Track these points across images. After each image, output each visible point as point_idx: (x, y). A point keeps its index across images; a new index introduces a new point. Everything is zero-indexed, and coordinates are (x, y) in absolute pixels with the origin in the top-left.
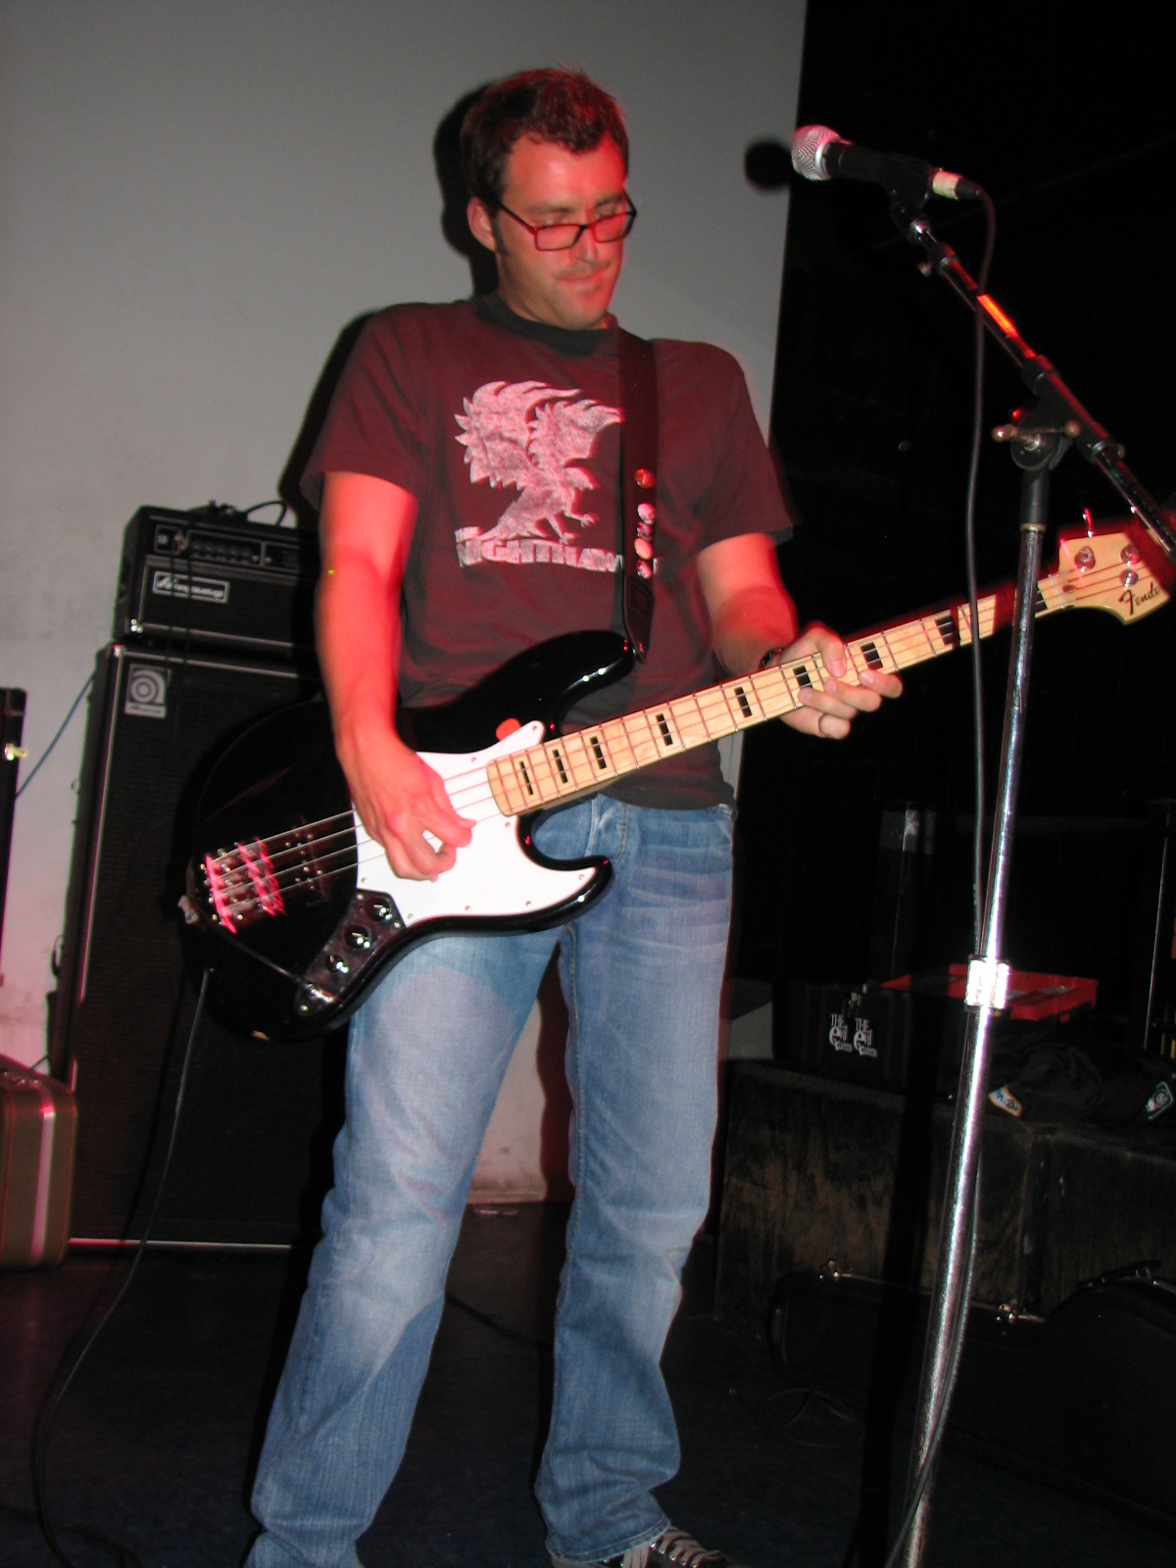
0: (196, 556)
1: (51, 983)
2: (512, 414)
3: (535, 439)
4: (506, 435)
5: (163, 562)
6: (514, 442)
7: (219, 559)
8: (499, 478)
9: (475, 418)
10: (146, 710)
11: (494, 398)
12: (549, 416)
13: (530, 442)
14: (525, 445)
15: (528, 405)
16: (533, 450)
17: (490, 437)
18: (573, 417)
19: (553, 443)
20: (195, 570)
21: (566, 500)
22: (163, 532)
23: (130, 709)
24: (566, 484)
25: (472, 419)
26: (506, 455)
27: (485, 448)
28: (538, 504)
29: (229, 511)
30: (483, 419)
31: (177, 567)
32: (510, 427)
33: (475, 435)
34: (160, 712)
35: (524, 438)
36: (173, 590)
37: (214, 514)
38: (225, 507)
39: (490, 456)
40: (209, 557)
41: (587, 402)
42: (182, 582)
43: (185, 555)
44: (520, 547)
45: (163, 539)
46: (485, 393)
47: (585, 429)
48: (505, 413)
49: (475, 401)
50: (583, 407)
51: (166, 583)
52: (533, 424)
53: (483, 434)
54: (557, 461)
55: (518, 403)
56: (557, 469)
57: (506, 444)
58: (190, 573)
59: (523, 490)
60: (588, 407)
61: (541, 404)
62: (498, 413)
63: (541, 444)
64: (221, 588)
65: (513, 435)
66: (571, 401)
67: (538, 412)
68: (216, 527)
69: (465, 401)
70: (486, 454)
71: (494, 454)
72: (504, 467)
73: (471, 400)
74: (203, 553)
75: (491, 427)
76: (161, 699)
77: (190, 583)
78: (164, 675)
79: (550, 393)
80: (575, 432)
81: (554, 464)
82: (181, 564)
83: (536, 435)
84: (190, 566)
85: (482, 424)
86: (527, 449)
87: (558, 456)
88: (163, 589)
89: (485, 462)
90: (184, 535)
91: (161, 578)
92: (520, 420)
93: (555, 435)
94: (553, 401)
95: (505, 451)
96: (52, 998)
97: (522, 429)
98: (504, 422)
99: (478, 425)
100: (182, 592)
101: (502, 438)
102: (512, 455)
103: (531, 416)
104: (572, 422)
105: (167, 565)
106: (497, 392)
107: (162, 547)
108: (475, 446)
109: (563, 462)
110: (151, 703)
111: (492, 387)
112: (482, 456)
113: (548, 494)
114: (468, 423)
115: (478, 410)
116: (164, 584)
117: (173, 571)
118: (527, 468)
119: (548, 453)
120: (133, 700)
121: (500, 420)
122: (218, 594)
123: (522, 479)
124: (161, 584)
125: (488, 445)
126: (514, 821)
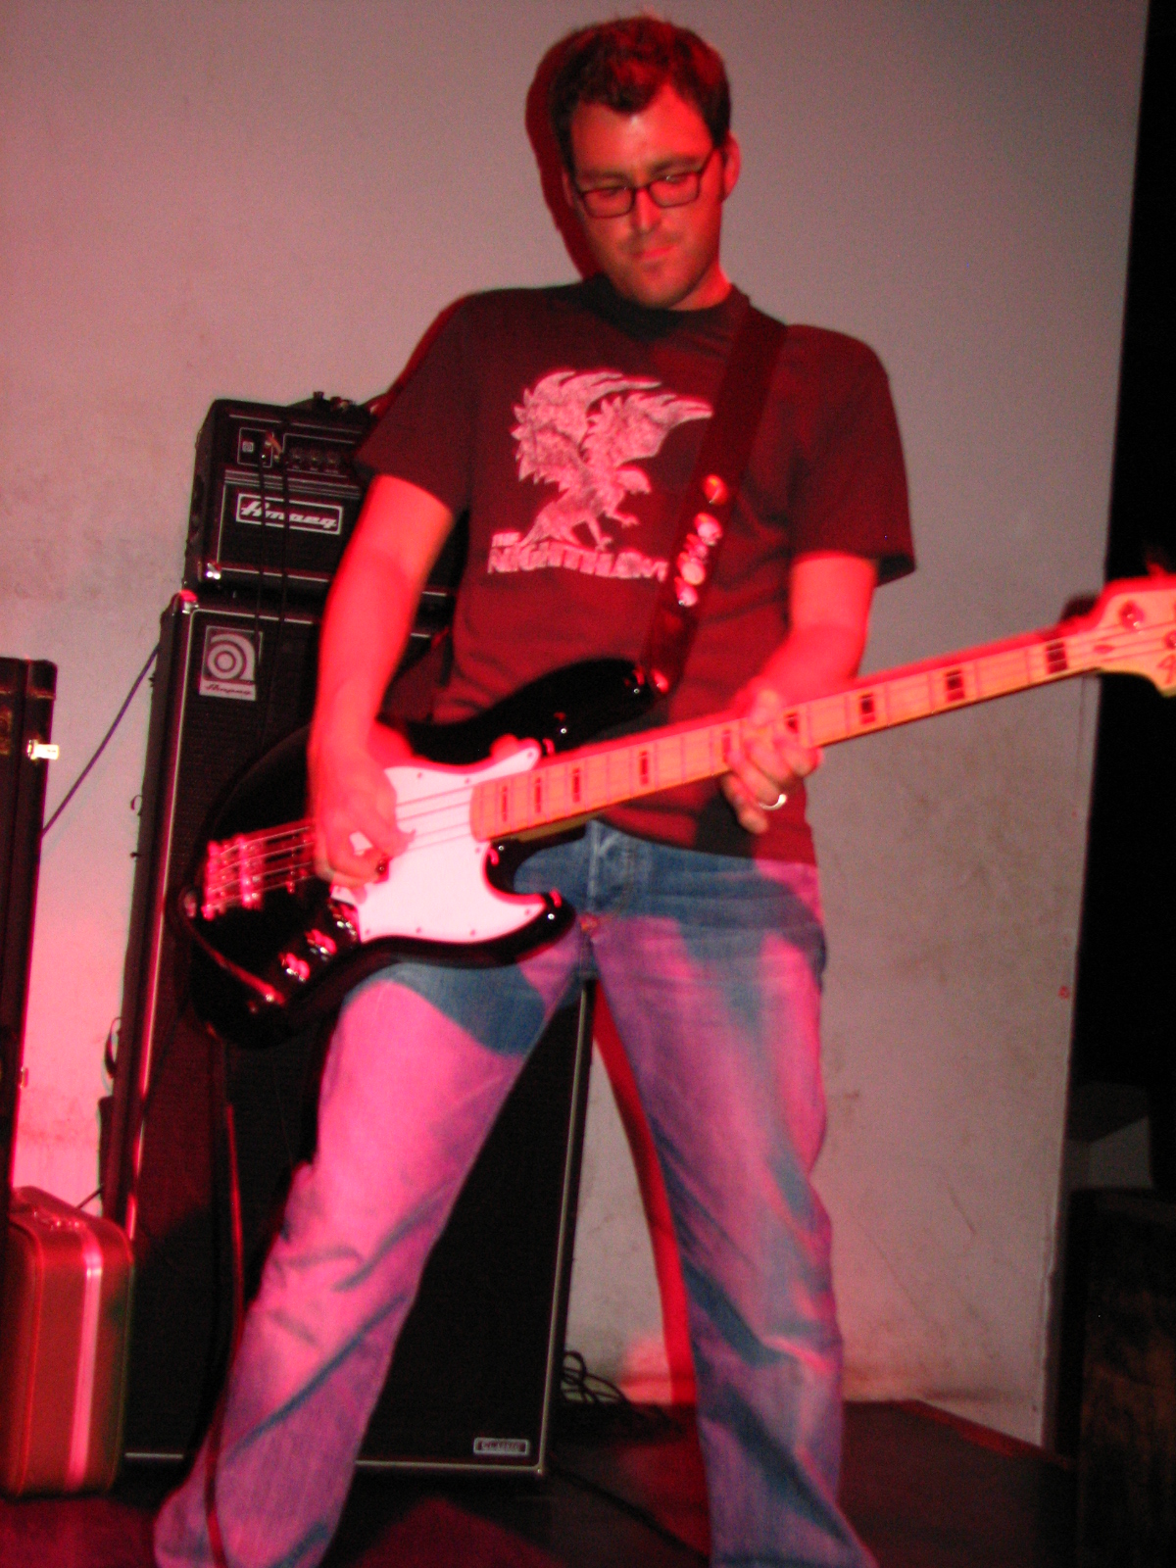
0: (296, 469)
1: (103, 1085)
2: (573, 407)
3: (593, 434)
4: (560, 429)
5: (250, 479)
6: (567, 438)
7: (328, 473)
8: (542, 474)
9: (532, 410)
10: (228, 691)
11: (557, 389)
12: (616, 411)
13: (587, 436)
14: (579, 440)
15: (594, 397)
16: (587, 445)
17: (543, 430)
18: (649, 411)
19: (612, 441)
20: (292, 490)
21: (610, 501)
22: (248, 436)
23: (205, 688)
24: (616, 485)
25: (529, 410)
26: (554, 451)
27: (535, 443)
28: (580, 506)
29: (342, 405)
30: (539, 412)
31: (269, 485)
32: (567, 421)
33: (529, 428)
34: (249, 694)
35: (579, 434)
36: (262, 518)
37: (320, 408)
38: (336, 400)
39: (539, 450)
40: (313, 471)
41: (666, 397)
42: (275, 507)
43: (278, 468)
44: (549, 549)
45: (248, 447)
46: (548, 385)
47: (658, 425)
48: (565, 404)
49: (536, 393)
50: (661, 402)
51: (253, 508)
52: (595, 418)
53: (537, 426)
54: (612, 461)
55: (583, 395)
56: (610, 469)
57: (557, 439)
58: (286, 494)
59: (566, 491)
60: (667, 403)
61: (610, 397)
62: (557, 405)
63: (598, 440)
64: (333, 514)
65: (568, 431)
66: (649, 393)
67: (604, 405)
68: (324, 428)
69: (527, 393)
70: (535, 450)
71: (544, 449)
72: (550, 463)
73: (532, 392)
74: (305, 465)
75: (545, 420)
76: (249, 674)
77: (287, 508)
78: (254, 640)
79: (625, 384)
80: (646, 427)
81: (608, 463)
82: (274, 481)
83: (595, 430)
84: (285, 483)
85: (537, 418)
86: (581, 445)
87: (614, 455)
88: (250, 517)
89: (533, 457)
90: (279, 439)
91: (246, 502)
92: (579, 413)
93: (618, 433)
94: (625, 394)
95: (555, 446)
96: (105, 1105)
97: (580, 423)
98: (561, 415)
99: (533, 417)
100: (277, 521)
101: (554, 432)
102: (561, 452)
103: (595, 408)
104: (646, 416)
105: (255, 484)
106: (562, 383)
107: (245, 456)
108: (527, 440)
109: (619, 462)
110: (237, 680)
111: (557, 377)
112: (532, 450)
113: (592, 494)
114: (525, 416)
115: (537, 401)
116: (251, 510)
117: (262, 491)
118: (576, 468)
119: (604, 451)
120: (210, 676)
121: (556, 413)
122: (328, 523)
123: (567, 480)
124: (246, 511)
125: (539, 438)
126: (485, 846)
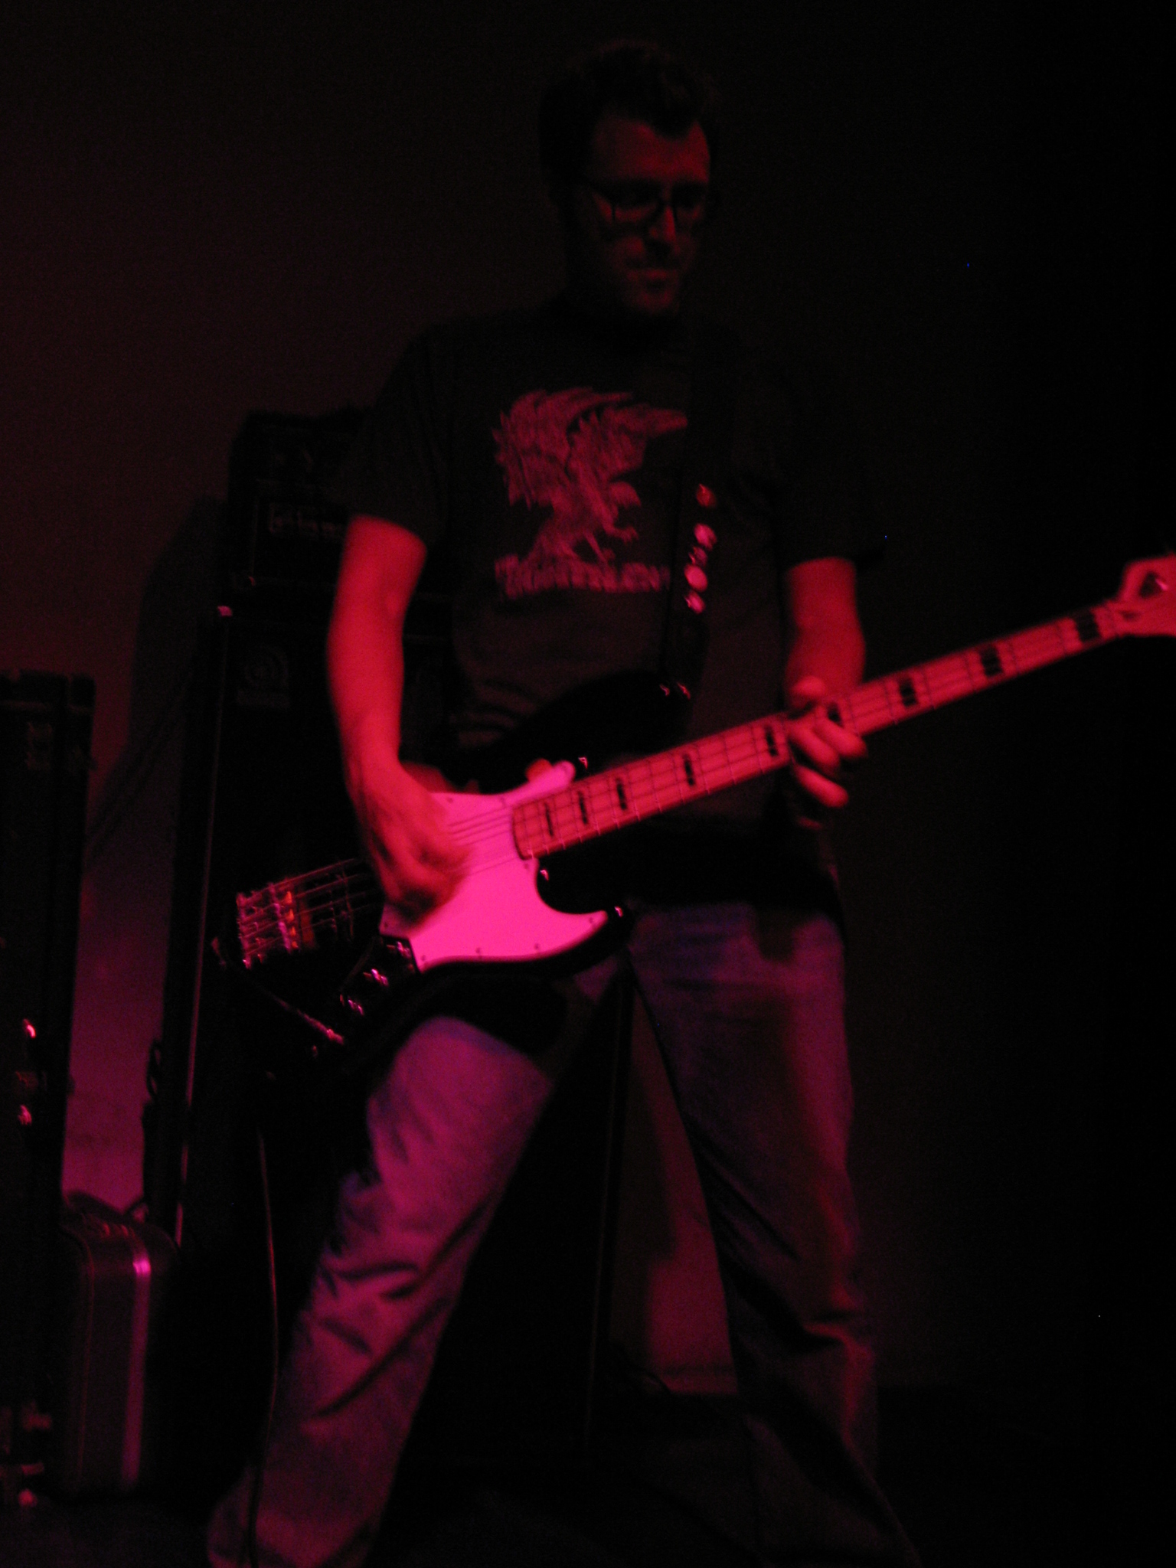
2: (552, 428)
3: (575, 455)
4: (544, 450)
6: (551, 458)
8: (533, 496)
9: (511, 434)
11: (532, 410)
12: (594, 427)
13: (570, 457)
14: (564, 461)
15: (570, 417)
16: (573, 465)
17: (527, 452)
18: (625, 423)
19: (595, 458)
23: (241, 698)
24: (608, 501)
25: (508, 434)
27: (521, 466)
28: (575, 523)
30: (519, 435)
32: (549, 442)
33: (511, 452)
35: (562, 454)
36: (296, 529)
39: (526, 472)
41: (639, 408)
42: (307, 517)
46: (523, 407)
47: (637, 436)
48: (544, 425)
49: (512, 417)
50: (636, 414)
52: (576, 438)
53: (519, 449)
54: (599, 478)
55: (559, 415)
56: (598, 486)
57: (543, 461)
59: (559, 511)
60: (641, 414)
61: (585, 415)
62: (536, 427)
63: (581, 461)
65: (552, 451)
66: (622, 406)
69: (503, 417)
70: (521, 472)
71: (531, 471)
72: (539, 484)
73: (508, 416)
75: (527, 443)
76: (284, 683)
77: (320, 518)
78: (287, 650)
79: (597, 399)
80: (625, 439)
81: (595, 481)
83: (577, 450)
85: (517, 440)
86: (566, 466)
87: (600, 471)
89: (520, 480)
91: (279, 513)
92: (559, 434)
93: (599, 449)
94: (599, 409)
95: (542, 467)
97: (561, 443)
98: (542, 436)
99: (513, 441)
100: (309, 531)
101: (539, 453)
102: (548, 473)
104: (624, 429)
106: (536, 404)
108: (512, 463)
109: (606, 478)
110: (271, 689)
111: (532, 398)
112: (518, 474)
113: (587, 511)
114: (504, 439)
115: (514, 424)
118: (565, 487)
119: (589, 469)
120: (246, 686)
121: (537, 435)
123: (559, 500)
124: (280, 521)
125: (524, 460)
126: (533, 864)
